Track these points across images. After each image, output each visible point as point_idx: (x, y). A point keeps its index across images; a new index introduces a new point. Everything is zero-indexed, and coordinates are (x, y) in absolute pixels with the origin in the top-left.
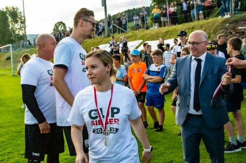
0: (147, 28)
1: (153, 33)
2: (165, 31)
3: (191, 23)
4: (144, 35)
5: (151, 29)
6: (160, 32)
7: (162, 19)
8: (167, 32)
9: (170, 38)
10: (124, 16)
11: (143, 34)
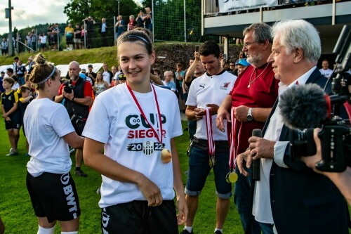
0: (61, 49)
1: (66, 55)
2: (80, 54)
3: (110, 48)
4: (56, 57)
5: (65, 50)
6: (75, 55)
7: (75, 40)
8: (83, 56)
9: (85, 62)
10: (33, 33)
11: (55, 55)
